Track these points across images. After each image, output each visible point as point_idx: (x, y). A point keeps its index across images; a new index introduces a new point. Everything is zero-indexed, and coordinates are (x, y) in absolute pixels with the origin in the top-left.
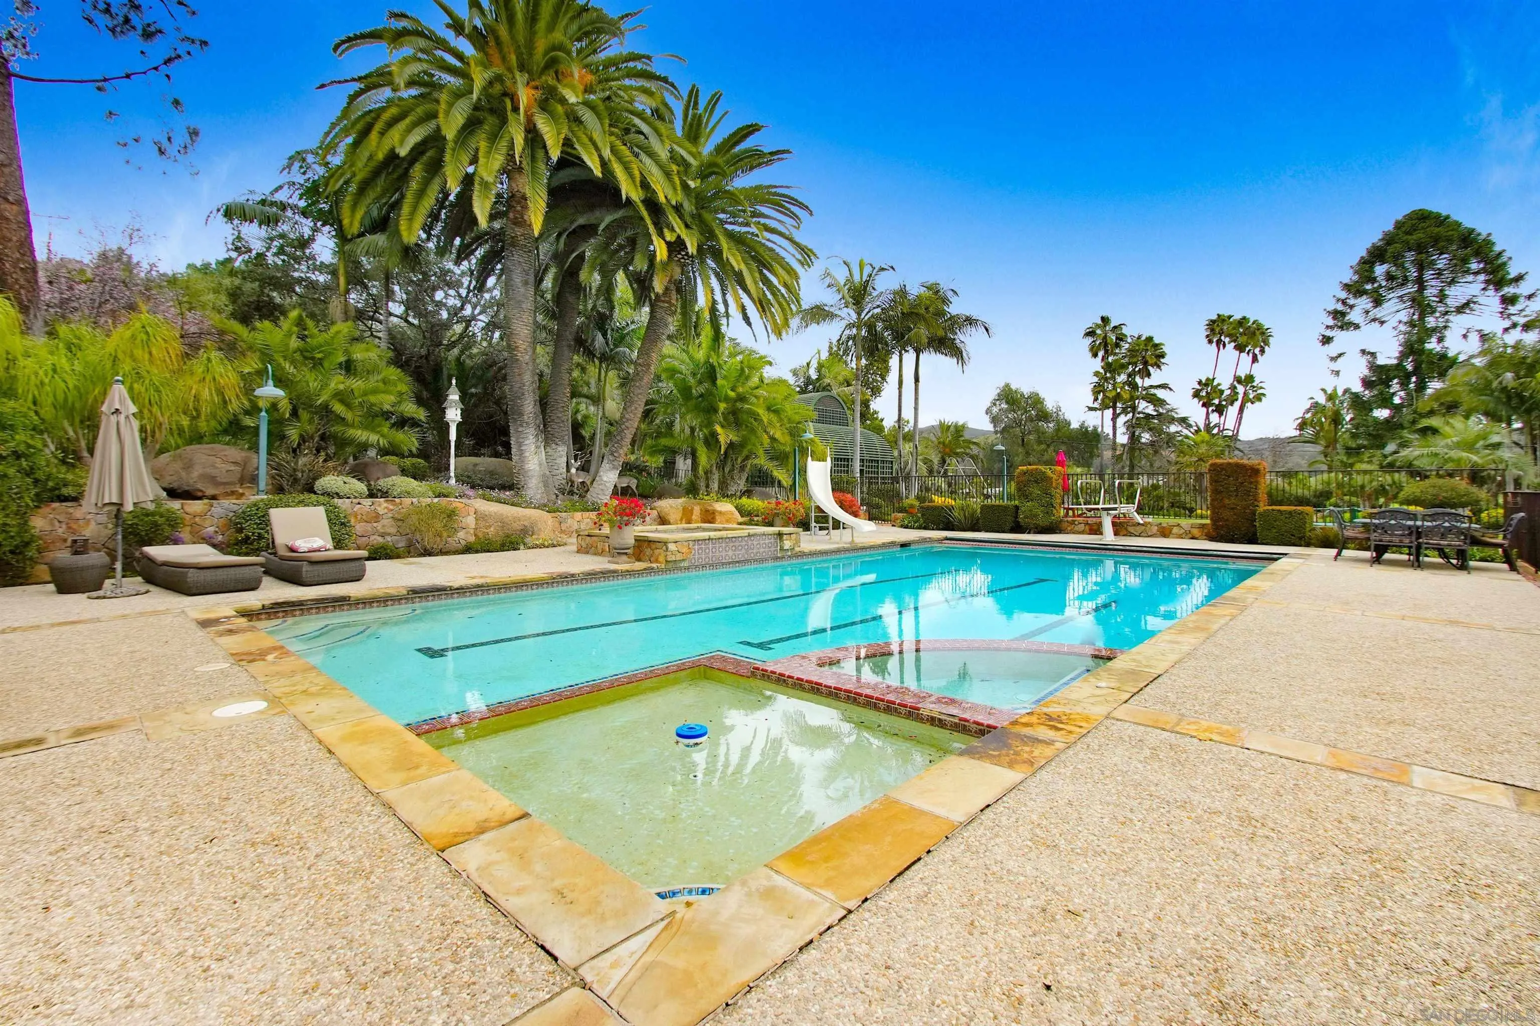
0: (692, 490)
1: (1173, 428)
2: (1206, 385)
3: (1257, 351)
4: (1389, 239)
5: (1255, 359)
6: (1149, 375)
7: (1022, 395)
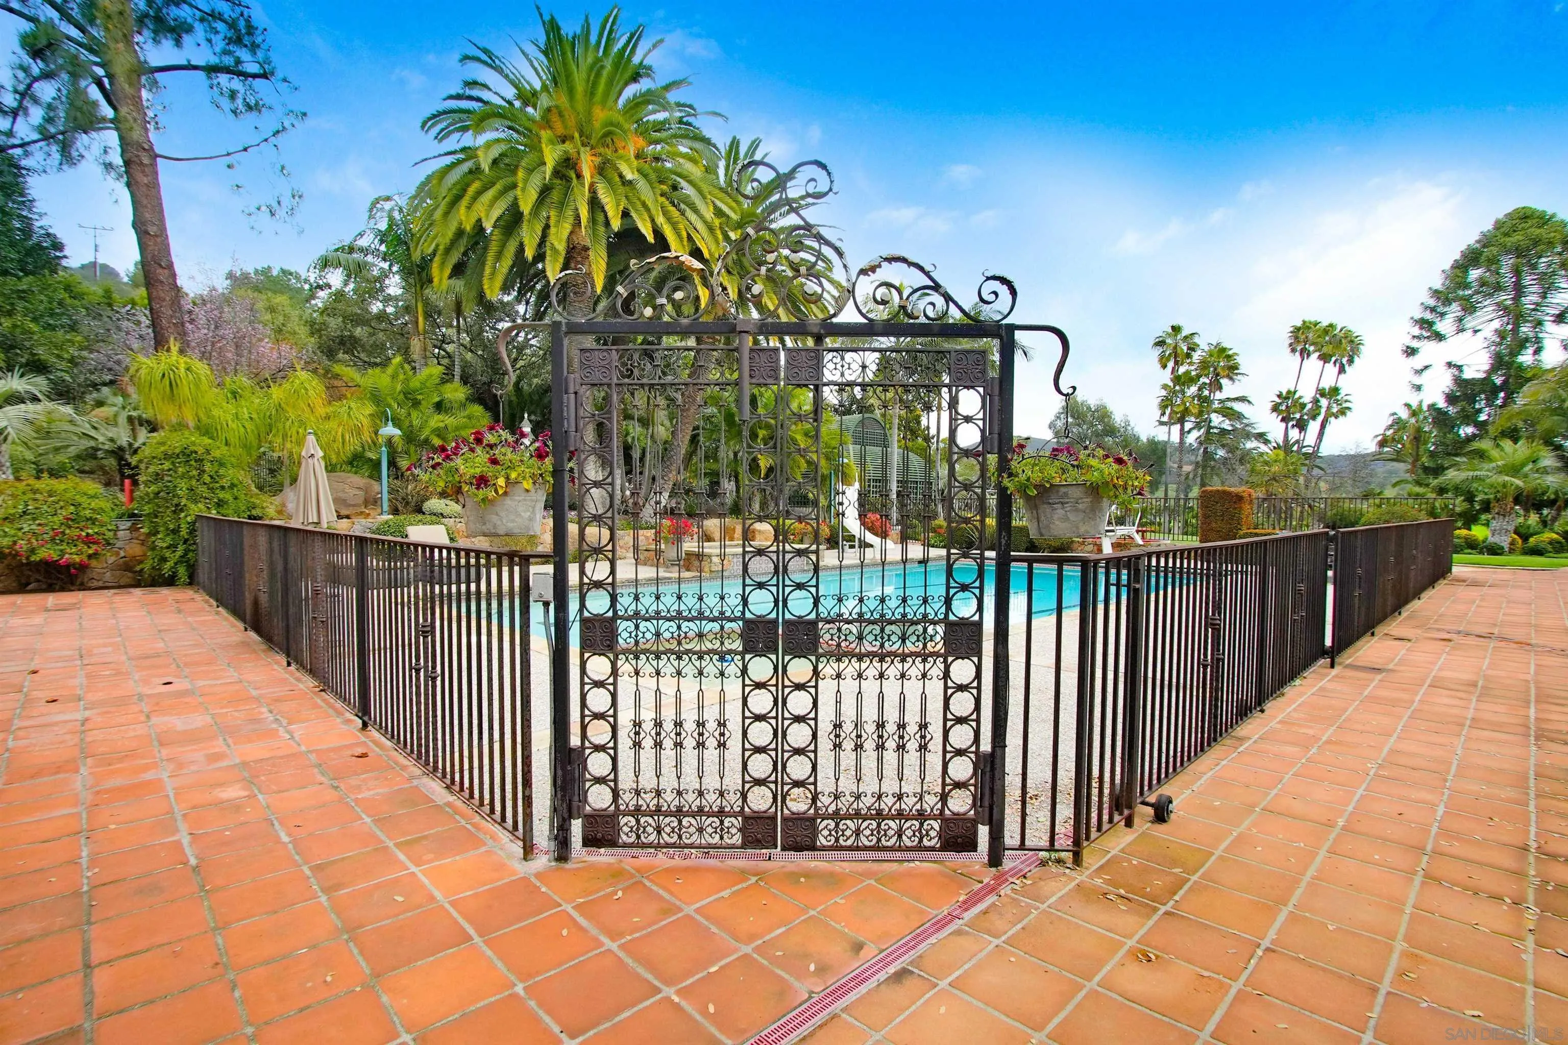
0: (736, 510)
1: (1250, 444)
2: (1287, 398)
3: (1344, 360)
4: (1486, 241)
5: (1342, 370)
6: (1220, 388)
7: (1089, 408)
